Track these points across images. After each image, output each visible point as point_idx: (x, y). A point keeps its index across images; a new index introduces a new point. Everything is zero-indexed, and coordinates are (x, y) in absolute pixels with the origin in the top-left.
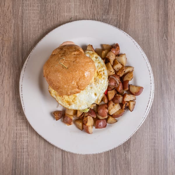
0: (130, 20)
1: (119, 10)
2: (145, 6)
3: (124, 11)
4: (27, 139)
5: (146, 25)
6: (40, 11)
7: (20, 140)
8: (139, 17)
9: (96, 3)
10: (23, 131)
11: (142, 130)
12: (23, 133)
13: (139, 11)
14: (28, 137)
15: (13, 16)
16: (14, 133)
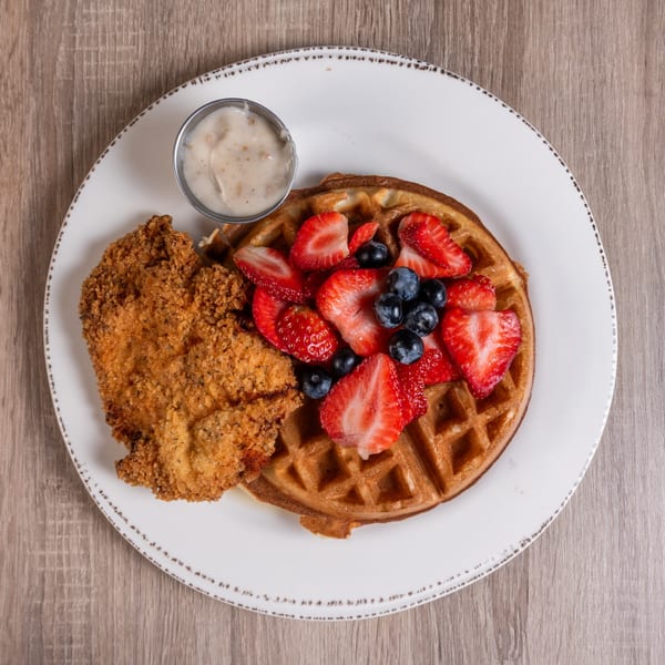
0: (523, 94)
1: (477, 51)
2: (588, 32)
3: (498, 53)
4: (87, 600)
5: (592, 111)
6: (145, 59)
7: (57, 605)
8: (564, 78)
9: (377, 22)
10: (69, 564)
11: (580, 566)
12: (69, 572)
13: (564, 52)
14: (88, 590)
15: (31, 82)
16: (30, 575)
